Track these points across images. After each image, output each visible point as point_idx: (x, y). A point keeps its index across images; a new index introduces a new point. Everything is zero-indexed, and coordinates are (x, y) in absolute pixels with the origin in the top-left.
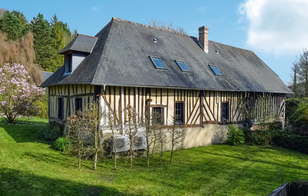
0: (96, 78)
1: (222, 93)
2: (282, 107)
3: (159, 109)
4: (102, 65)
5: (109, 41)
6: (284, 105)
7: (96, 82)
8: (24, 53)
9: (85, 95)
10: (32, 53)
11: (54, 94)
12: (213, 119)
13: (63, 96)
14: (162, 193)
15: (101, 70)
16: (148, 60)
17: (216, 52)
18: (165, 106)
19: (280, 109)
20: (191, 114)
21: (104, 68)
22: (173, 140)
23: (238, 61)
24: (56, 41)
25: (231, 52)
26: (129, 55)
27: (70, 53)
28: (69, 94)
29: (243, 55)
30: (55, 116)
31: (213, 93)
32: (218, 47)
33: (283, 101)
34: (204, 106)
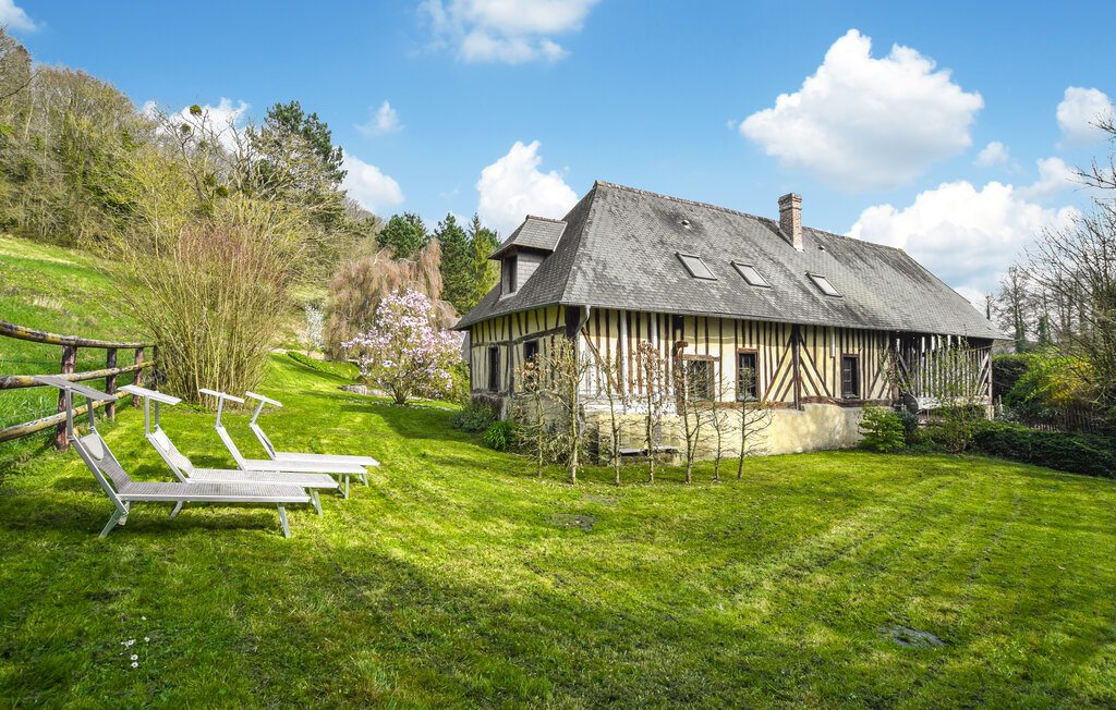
0: (569, 293)
1: (844, 333)
2: (984, 372)
3: (702, 366)
4: (579, 268)
5: (591, 223)
6: (990, 366)
7: (570, 298)
8: (423, 280)
9: (545, 333)
10: (437, 280)
11: (481, 341)
12: (824, 394)
13: (499, 344)
14: (738, 531)
15: (579, 276)
16: (675, 260)
17: (821, 249)
18: (716, 359)
19: (979, 376)
20: (773, 379)
21: (585, 273)
22: (744, 425)
23: (872, 267)
24: (477, 264)
25: (852, 250)
26: (634, 251)
27: (512, 254)
28: (511, 337)
29: (880, 257)
30: (482, 387)
31: (821, 331)
32: (824, 240)
33: (986, 358)
34: (802, 362)
